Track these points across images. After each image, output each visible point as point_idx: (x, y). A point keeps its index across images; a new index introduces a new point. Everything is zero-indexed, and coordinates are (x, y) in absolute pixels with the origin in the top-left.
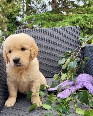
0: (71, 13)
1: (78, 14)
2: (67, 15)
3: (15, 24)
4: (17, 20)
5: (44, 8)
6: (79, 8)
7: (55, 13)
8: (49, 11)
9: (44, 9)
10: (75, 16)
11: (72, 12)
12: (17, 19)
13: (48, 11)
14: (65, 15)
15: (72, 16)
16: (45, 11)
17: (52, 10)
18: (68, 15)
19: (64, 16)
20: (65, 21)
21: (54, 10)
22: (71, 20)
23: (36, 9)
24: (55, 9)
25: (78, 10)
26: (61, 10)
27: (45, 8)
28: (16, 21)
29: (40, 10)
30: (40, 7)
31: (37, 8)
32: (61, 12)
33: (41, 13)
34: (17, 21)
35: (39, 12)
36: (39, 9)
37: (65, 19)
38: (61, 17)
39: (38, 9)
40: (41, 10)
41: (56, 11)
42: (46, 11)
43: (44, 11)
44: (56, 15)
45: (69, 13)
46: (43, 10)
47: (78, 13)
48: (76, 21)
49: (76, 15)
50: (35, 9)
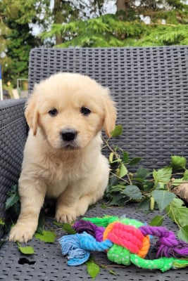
0: (164, 22)
1: (180, 24)
2: (152, 26)
3: (25, 42)
4: (30, 32)
5: (97, 5)
6: (184, 10)
7: (124, 20)
8: (111, 13)
9: (98, 10)
10: (174, 29)
11: (165, 18)
12: (31, 30)
13: (107, 13)
14: (147, 25)
15: (164, 29)
16: (101, 14)
17: (117, 12)
18: (156, 26)
19: (145, 28)
20: (148, 41)
21: (121, 11)
22: (161, 37)
23: (78, 7)
24: (124, 9)
25: (180, 15)
26: (140, 13)
27: (100, 7)
28: (27, 36)
29: (87, 11)
30: (88, 3)
31: (81, 6)
32: (140, 18)
33: (89, 18)
34: (31, 35)
35: (85, 14)
36: (86, 8)
37: (148, 35)
38: (137, 28)
39: (84, 8)
40: (90, 10)
41: (127, 13)
42: (103, 14)
43: (98, 13)
44: (127, 24)
45: (159, 21)
46: (95, 11)
47: (180, 22)
48: (172, 40)
49: (174, 26)
50: (75, 8)
